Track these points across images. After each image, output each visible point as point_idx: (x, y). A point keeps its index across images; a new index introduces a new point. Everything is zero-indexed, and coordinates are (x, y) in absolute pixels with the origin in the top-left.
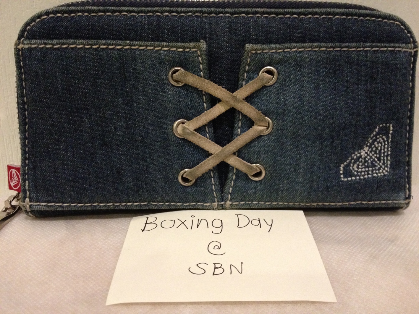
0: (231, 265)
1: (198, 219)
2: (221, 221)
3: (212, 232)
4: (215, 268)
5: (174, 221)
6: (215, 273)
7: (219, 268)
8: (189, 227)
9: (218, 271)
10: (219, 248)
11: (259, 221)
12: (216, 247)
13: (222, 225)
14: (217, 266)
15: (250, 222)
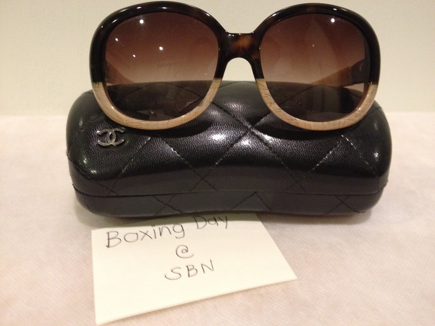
0: (202, 265)
1: (159, 228)
3: (176, 237)
4: (189, 270)
5: (137, 234)
6: (190, 275)
7: (192, 269)
8: (153, 236)
9: (191, 273)
10: (187, 251)
12: (184, 251)
13: (183, 230)
14: (190, 268)
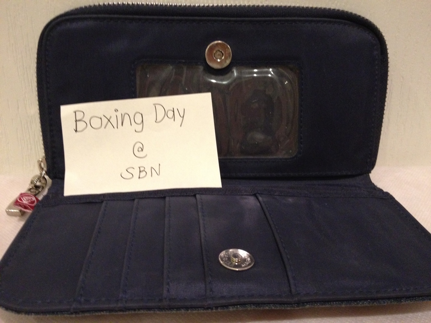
0: (152, 168)
1: (122, 115)
2: (142, 114)
3: (135, 131)
4: (140, 172)
5: (101, 119)
6: (140, 177)
7: (143, 171)
8: (115, 125)
10: (142, 150)
11: (174, 112)
12: (140, 149)
13: (142, 121)
14: (142, 169)
15: (166, 114)
